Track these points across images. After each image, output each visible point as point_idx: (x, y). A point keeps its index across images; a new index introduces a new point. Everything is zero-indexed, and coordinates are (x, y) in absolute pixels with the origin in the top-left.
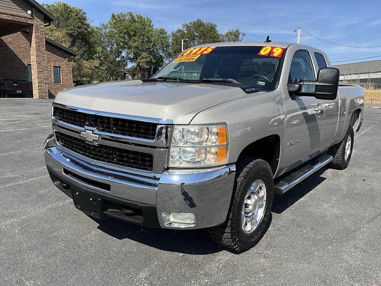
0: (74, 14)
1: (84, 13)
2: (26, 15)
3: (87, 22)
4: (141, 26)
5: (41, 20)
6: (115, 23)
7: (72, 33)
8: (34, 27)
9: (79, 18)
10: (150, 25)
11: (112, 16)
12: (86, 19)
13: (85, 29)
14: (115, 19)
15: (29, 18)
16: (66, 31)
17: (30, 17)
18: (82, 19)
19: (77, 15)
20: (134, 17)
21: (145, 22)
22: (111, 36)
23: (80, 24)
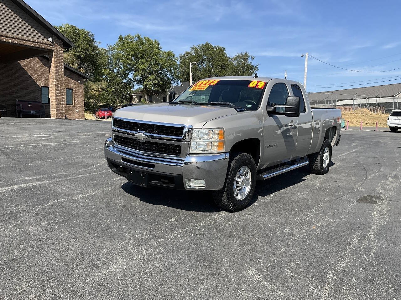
0: (82, 36)
1: (92, 35)
2: (47, 42)
3: (95, 44)
4: (148, 48)
5: (61, 46)
6: (122, 45)
7: (80, 55)
8: (54, 52)
9: (87, 40)
10: (158, 48)
11: (119, 38)
12: (94, 42)
13: (93, 51)
14: (123, 41)
15: (49, 45)
16: (74, 53)
17: (50, 43)
18: (89, 41)
19: (85, 37)
20: (142, 39)
21: (153, 44)
22: (118, 58)
23: (88, 46)
